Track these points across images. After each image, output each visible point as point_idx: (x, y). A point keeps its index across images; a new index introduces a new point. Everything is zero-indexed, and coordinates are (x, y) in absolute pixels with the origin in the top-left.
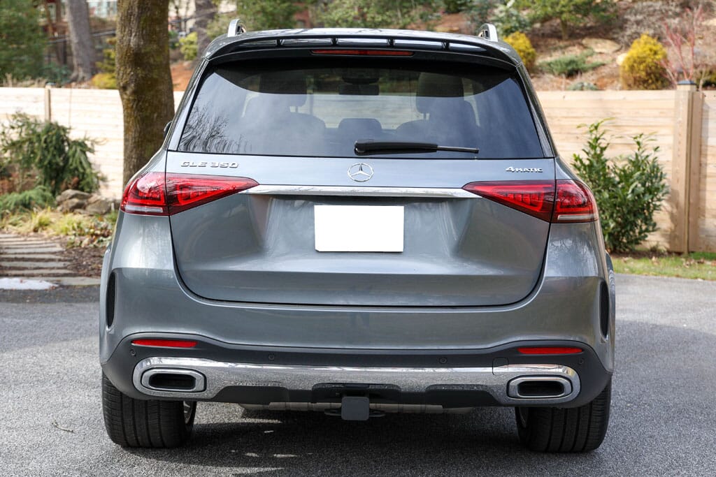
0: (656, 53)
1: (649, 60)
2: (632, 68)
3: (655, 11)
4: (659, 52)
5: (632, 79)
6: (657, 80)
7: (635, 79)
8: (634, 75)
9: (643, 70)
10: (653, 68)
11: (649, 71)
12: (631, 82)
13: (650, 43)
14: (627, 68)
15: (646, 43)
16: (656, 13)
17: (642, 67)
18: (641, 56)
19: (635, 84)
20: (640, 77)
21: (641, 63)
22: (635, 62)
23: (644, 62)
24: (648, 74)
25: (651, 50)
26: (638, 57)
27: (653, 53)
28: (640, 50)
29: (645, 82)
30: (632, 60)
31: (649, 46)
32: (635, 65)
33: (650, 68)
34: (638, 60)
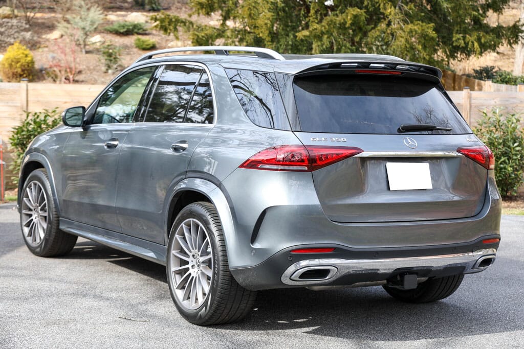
0: (26, 56)
1: (23, 61)
2: (11, 65)
3: (12, 26)
4: (29, 56)
5: (11, 73)
6: (29, 75)
7: (13, 74)
8: (13, 70)
9: (19, 68)
10: (26, 66)
11: (23, 68)
12: (11, 75)
13: (21, 49)
14: (7, 65)
15: (18, 48)
16: (13, 28)
17: (18, 65)
18: (17, 57)
19: (13, 77)
20: (17, 72)
21: (18, 62)
22: (12, 61)
23: (19, 62)
24: (23, 71)
25: (23, 53)
26: (15, 58)
27: (24, 56)
28: (16, 54)
29: (21, 75)
30: (10, 60)
31: (21, 51)
32: (13, 64)
33: (24, 66)
34: (14, 60)
